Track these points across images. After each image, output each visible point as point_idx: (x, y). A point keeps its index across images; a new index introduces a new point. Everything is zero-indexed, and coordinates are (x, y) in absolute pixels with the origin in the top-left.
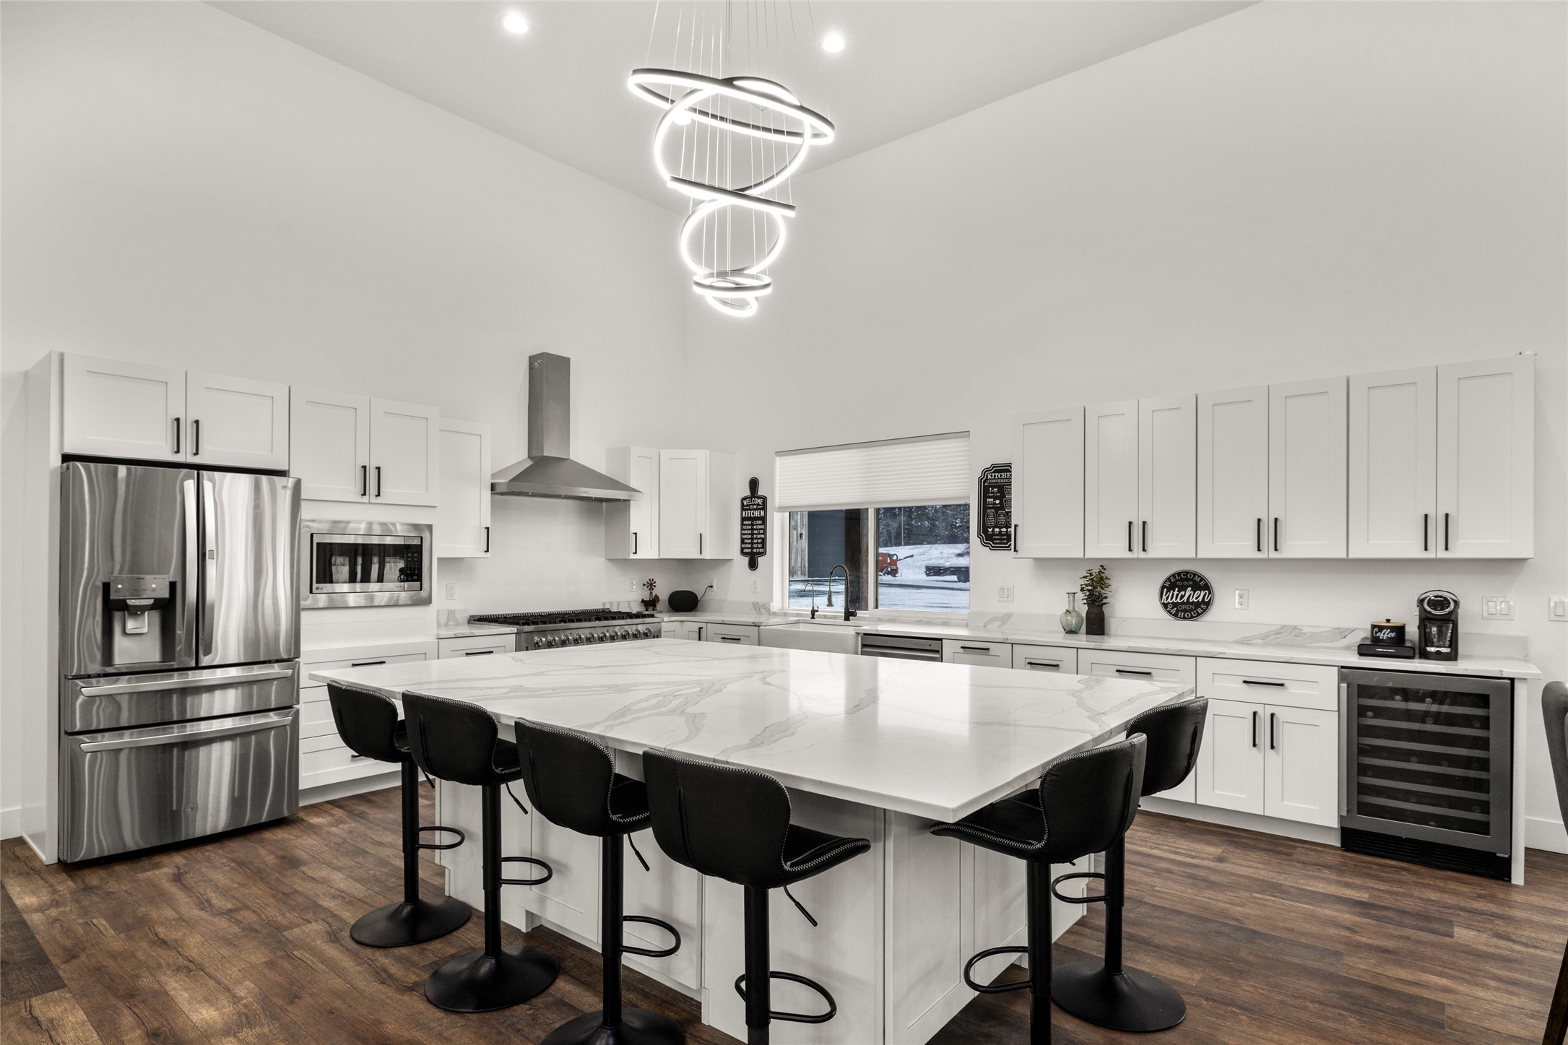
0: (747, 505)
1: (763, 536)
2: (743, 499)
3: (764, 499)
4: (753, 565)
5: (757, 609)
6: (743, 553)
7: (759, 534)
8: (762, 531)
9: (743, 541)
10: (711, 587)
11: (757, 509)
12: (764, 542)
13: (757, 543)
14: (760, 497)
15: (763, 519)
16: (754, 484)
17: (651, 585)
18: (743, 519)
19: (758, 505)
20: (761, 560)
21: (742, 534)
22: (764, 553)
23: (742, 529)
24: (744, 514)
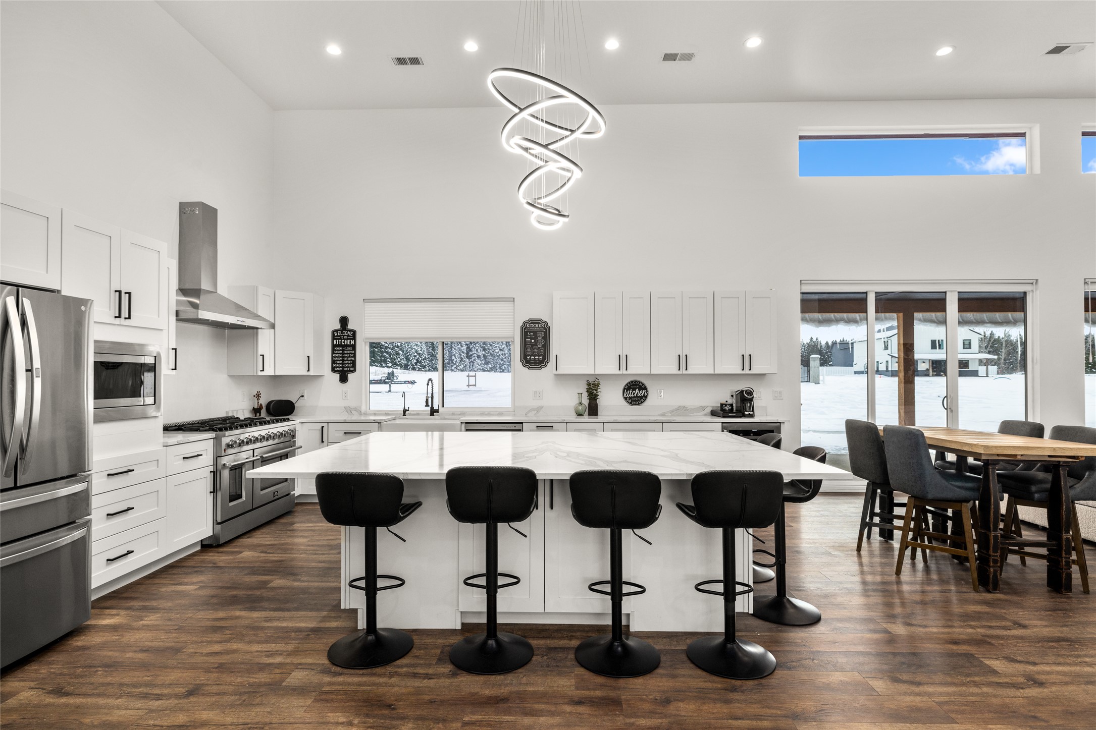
0: (338, 336)
1: (353, 359)
2: (333, 332)
3: (354, 332)
4: (344, 379)
5: (349, 411)
6: (333, 370)
7: (349, 357)
8: (352, 355)
9: (333, 362)
10: (303, 396)
11: (348, 339)
12: (354, 363)
13: (348, 364)
14: (350, 330)
15: (354, 347)
16: (344, 321)
17: (258, 396)
18: (334, 346)
19: (349, 336)
20: (350, 376)
21: (333, 357)
22: (354, 371)
23: (333, 353)
24: (335, 342)
